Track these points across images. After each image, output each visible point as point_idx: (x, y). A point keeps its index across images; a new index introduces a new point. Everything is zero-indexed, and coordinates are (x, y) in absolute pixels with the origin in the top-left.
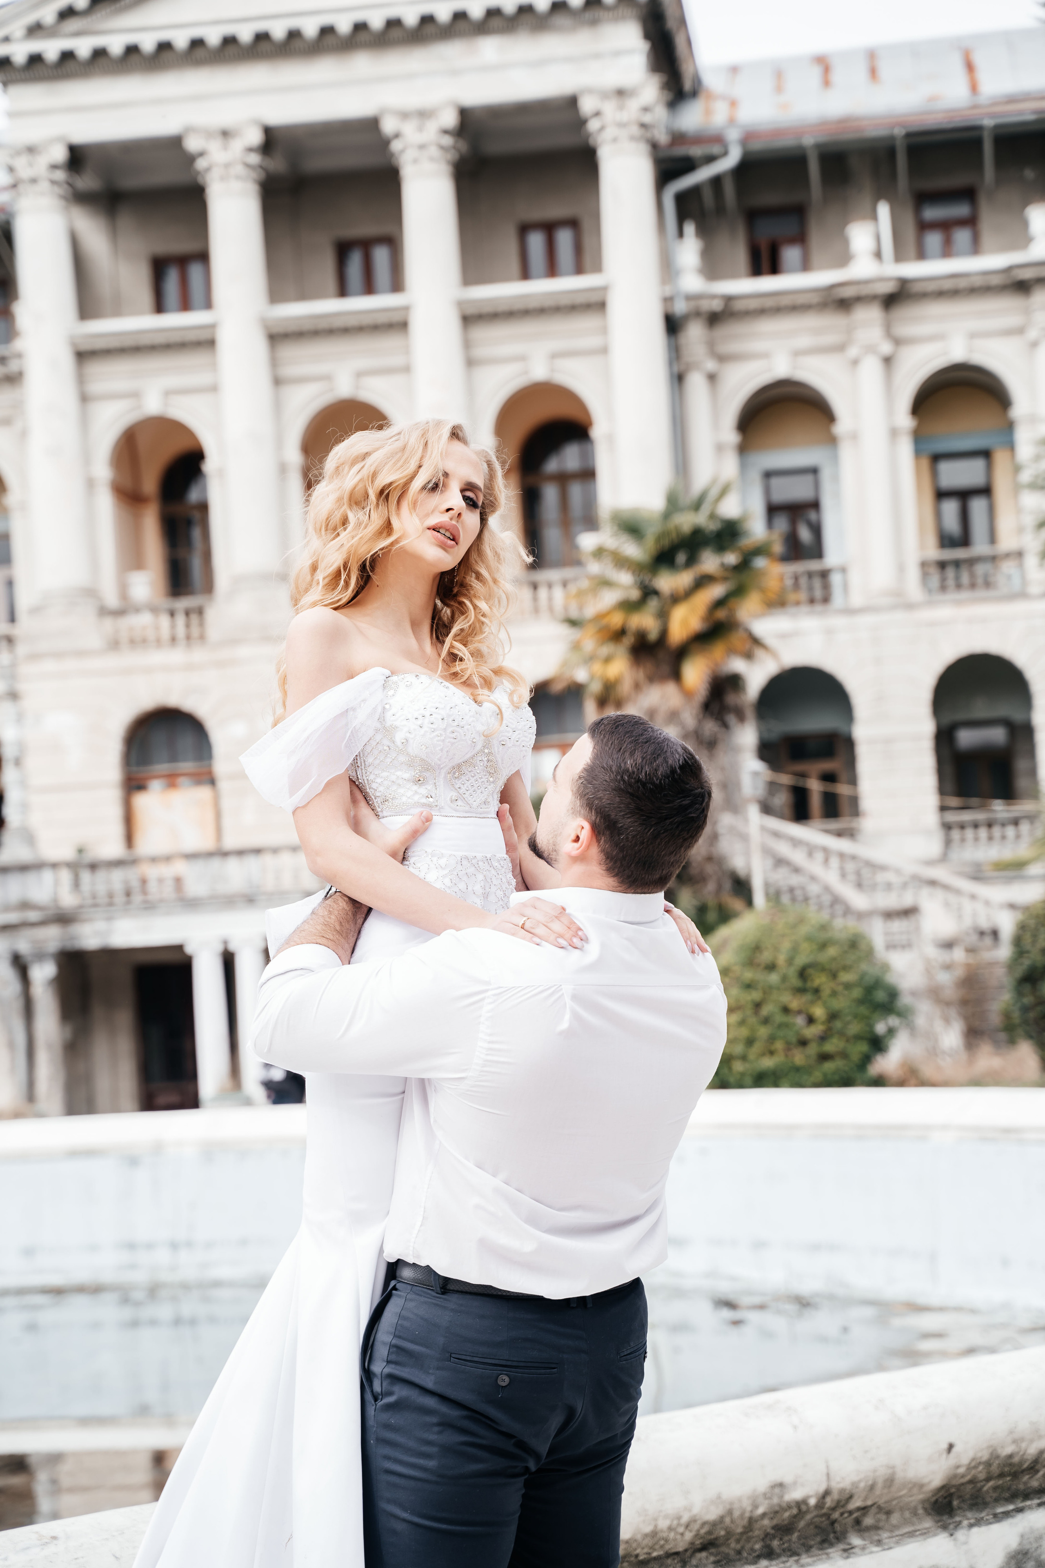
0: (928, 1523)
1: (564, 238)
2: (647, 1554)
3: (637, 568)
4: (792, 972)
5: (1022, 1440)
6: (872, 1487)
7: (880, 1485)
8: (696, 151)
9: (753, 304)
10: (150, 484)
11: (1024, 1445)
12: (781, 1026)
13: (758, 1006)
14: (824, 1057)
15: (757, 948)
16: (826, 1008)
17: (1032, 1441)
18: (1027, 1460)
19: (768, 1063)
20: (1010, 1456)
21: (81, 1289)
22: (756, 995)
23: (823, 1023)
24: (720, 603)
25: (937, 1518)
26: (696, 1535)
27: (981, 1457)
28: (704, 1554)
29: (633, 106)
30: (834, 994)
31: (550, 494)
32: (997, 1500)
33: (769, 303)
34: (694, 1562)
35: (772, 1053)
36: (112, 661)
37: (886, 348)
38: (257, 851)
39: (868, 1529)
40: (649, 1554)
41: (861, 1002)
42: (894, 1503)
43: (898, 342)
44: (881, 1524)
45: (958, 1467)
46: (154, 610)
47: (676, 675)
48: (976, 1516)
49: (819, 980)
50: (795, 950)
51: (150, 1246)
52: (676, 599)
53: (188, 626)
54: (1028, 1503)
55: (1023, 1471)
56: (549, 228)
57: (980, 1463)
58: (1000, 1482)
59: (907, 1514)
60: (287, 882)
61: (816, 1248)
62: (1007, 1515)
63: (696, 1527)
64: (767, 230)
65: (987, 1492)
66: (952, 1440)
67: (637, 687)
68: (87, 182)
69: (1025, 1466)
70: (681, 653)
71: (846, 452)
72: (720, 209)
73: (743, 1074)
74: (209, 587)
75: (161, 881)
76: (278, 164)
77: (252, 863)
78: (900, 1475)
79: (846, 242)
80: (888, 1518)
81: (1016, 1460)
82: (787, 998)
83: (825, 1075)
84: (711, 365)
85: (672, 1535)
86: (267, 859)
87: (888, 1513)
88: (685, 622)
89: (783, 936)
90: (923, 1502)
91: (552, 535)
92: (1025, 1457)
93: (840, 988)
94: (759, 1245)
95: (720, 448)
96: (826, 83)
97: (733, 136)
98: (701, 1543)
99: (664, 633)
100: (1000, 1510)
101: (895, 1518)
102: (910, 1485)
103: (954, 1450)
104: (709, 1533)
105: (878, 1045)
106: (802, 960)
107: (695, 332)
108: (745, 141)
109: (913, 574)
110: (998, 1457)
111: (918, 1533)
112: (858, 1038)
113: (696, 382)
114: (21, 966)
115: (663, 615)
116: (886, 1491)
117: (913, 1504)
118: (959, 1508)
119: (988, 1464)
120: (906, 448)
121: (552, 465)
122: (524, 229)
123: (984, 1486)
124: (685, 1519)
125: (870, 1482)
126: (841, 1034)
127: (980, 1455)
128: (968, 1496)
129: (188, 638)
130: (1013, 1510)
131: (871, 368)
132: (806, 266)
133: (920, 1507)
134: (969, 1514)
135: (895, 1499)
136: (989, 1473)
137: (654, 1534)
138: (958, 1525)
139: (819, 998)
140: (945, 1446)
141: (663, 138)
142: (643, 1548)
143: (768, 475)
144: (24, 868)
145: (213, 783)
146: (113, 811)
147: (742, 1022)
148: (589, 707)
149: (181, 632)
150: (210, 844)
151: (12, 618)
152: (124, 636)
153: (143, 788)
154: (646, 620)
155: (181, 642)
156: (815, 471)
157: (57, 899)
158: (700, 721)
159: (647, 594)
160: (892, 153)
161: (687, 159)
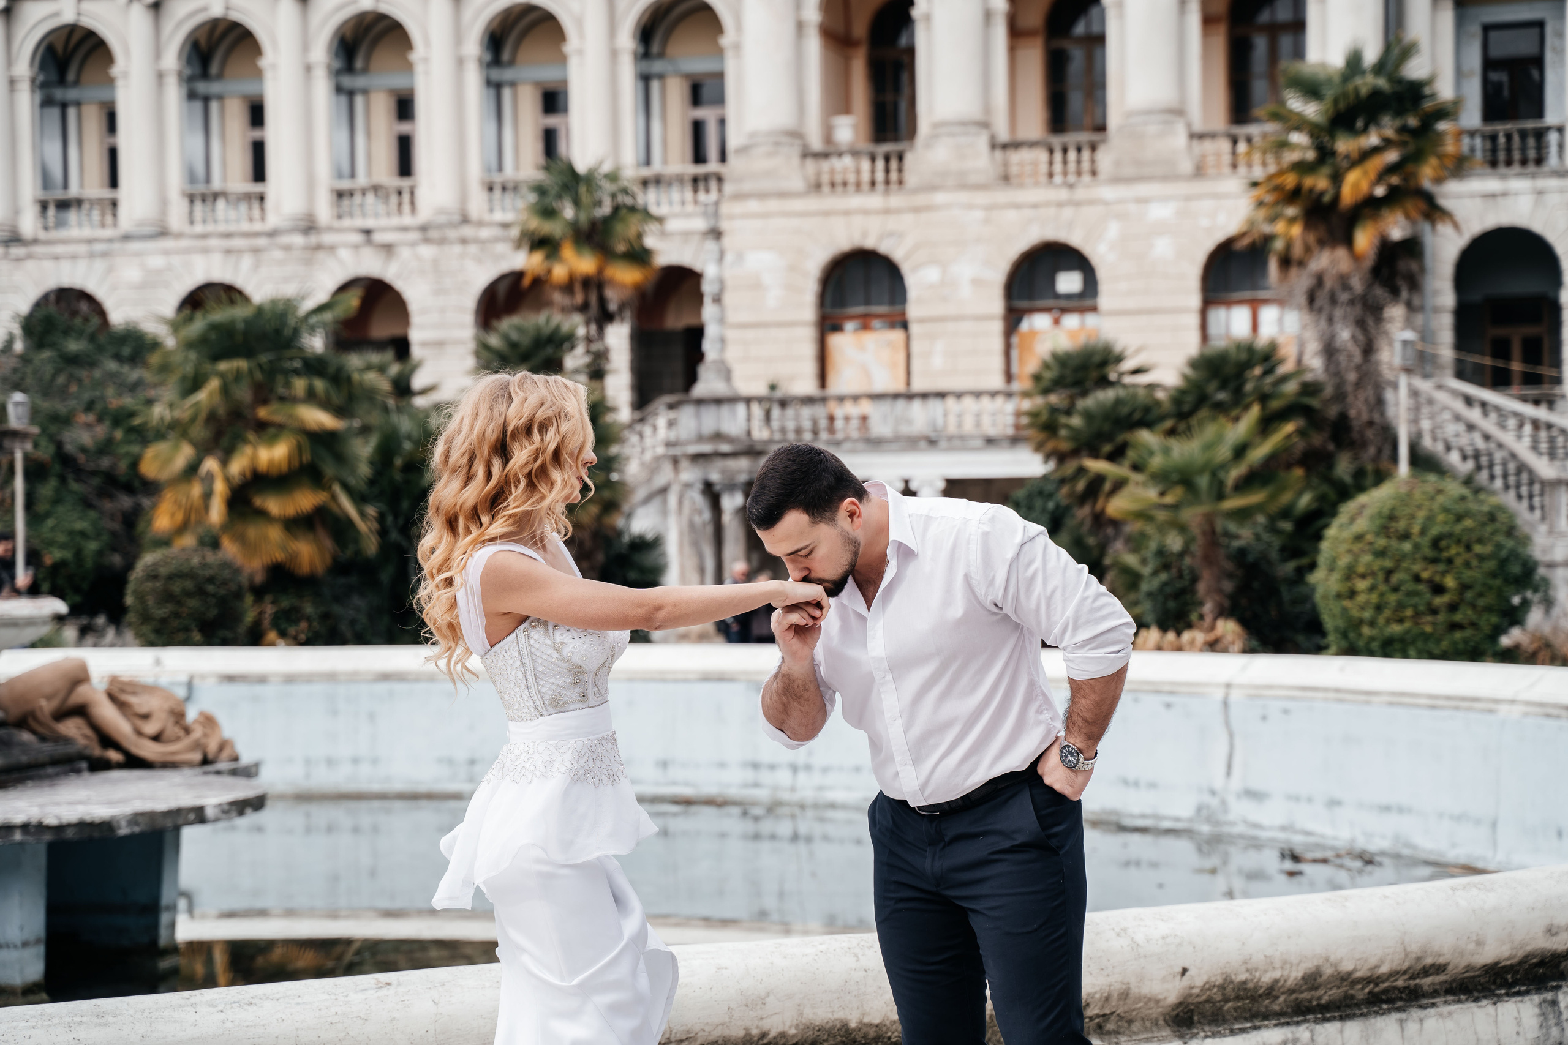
0: (1166, 1032)
3: (1314, 130)
4: (1425, 541)
5: (1256, 970)
6: (1107, 999)
7: (1115, 996)
10: (860, 29)
11: (1257, 974)
12: (1410, 594)
13: (1389, 573)
14: (1454, 626)
15: (1392, 517)
16: (1457, 579)
17: (1266, 971)
18: (1261, 987)
19: (1396, 629)
20: (1245, 982)
21: (710, 802)
22: (1388, 563)
23: (1454, 593)
24: (1393, 169)
25: (1176, 1029)
27: (1215, 982)
30: (1467, 565)
31: (1260, 44)
32: (1236, 1019)
35: (1401, 621)
36: (813, 203)
38: (942, 395)
39: (1109, 1033)
41: (1493, 575)
42: (1134, 1013)
44: (1122, 1030)
45: (1192, 988)
46: (855, 153)
47: (1348, 241)
48: (1212, 1030)
49: (1453, 551)
50: (1430, 519)
51: (772, 767)
52: (1352, 162)
53: (887, 171)
54: (1266, 1022)
55: (1260, 996)
57: (1214, 986)
58: (1240, 1004)
59: (1148, 1024)
60: (969, 426)
61: (1386, 809)
62: (1243, 1031)
65: (1228, 1011)
66: (1186, 965)
67: (1308, 250)
69: (1261, 991)
70: (1353, 217)
73: (1372, 639)
74: (912, 132)
75: (847, 419)
77: (936, 406)
78: (1134, 990)
80: (1129, 1025)
81: (1250, 985)
82: (1416, 568)
83: (1455, 643)
86: (950, 402)
87: (1130, 1022)
88: (1356, 186)
89: (1419, 507)
90: (1164, 1015)
91: (1259, 87)
92: (1260, 984)
93: (1473, 560)
94: (1334, 803)
99: (1337, 198)
100: (1237, 1026)
101: (1135, 1027)
102: (1145, 1000)
103: (1187, 974)
105: (1514, 617)
106: (1435, 531)
110: (1232, 982)
111: (1156, 1039)
112: (1489, 609)
114: (712, 494)
115: (1337, 178)
116: (1121, 1003)
117: (1154, 1016)
118: (1200, 1022)
119: (1222, 987)
121: (1264, 17)
123: (1223, 1006)
125: (1105, 995)
126: (1473, 606)
127: (1213, 979)
128: (1208, 1013)
129: (887, 182)
130: (1250, 1028)
133: (1161, 1018)
134: (1207, 1028)
135: (1134, 1010)
136: (1223, 995)
138: (1194, 1036)
139: (1451, 568)
140: (1180, 970)
143: (1487, 29)
144: (718, 401)
145: (905, 325)
146: (808, 350)
147: (1372, 589)
148: (1273, 266)
149: (880, 176)
150: (899, 386)
151: (723, 157)
152: (825, 179)
153: (837, 328)
154: (1320, 182)
155: (880, 187)
156: (1540, 25)
157: (749, 433)
158: (1369, 286)
159: (1325, 155)
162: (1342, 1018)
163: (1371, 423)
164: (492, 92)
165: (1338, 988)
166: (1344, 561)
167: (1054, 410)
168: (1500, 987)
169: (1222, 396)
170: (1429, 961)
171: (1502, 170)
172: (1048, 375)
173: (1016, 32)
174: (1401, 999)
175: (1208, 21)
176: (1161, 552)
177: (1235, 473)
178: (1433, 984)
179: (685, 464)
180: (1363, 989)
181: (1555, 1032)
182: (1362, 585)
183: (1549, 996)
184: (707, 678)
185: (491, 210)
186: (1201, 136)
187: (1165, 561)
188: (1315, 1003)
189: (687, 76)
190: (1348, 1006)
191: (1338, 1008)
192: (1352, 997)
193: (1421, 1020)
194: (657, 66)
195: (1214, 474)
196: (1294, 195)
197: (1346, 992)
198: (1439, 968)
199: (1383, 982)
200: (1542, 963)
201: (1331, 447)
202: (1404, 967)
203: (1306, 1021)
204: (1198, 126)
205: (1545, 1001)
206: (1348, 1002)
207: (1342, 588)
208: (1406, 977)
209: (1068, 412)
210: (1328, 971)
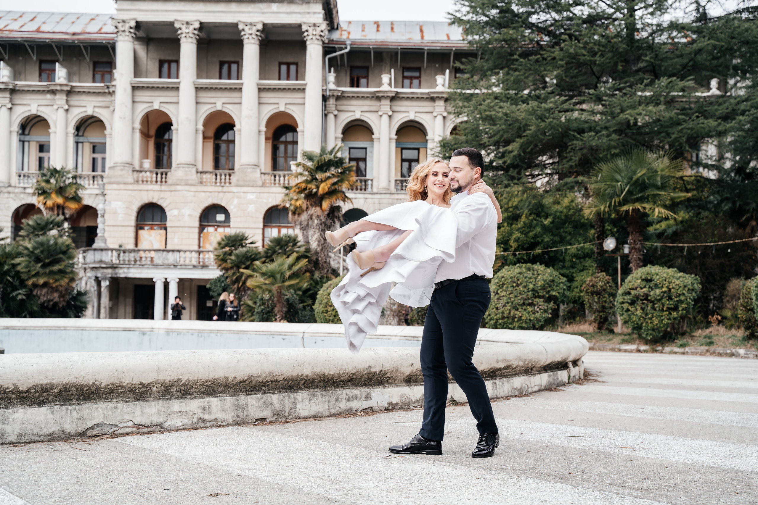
0: (404, 384)
1: (293, 68)
3: (310, 170)
6: (392, 372)
8: (336, 46)
9: (351, 95)
10: (152, 132)
24: (335, 184)
25: (406, 383)
26: (349, 376)
28: (349, 383)
29: (319, 29)
31: (282, 147)
33: (356, 95)
34: (347, 384)
36: (136, 187)
37: (390, 113)
38: (179, 251)
39: (389, 383)
40: (337, 380)
42: (397, 377)
43: (393, 111)
44: (393, 382)
45: (413, 370)
46: (151, 172)
47: (320, 205)
52: (322, 181)
53: (162, 178)
56: (288, 65)
59: (400, 381)
60: (187, 262)
63: (349, 374)
64: (356, 73)
66: (413, 363)
67: (308, 207)
68: (140, 34)
70: (322, 198)
71: (375, 143)
72: (342, 65)
74: (169, 166)
75: (146, 258)
76: (203, 35)
77: (177, 254)
78: (399, 369)
79: (381, 79)
80: (395, 381)
84: (336, 113)
85: (343, 375)
86: (182, 253)
87: (395, 379)
88: (323, 188)
90: (405, 378)
91: (281, 161)
95: (336, 138)
96: (378, 31)
97: (348, 42)
98: (349, 379)
99: (317, 192)
102: (401, 373)
103: (412, 366)
104: (352, 376)
107: (332, 102)
108: (351, 45)
109: (393, 183)
111: (401, 386)
113: (331, 117)
114: (98, 281)
115: (318, 186)
116: (395, 373)
120: (394, 144)
121: (283, 139)
122: (280, 64)
123: (418, 377)
124: (347, 372)
125: (392, 370)
128: (414, 379)
129: (161, 182)
131: (385, 118)
132: (367, 85)
133: (403, 379)
134: (414, 383)
138: (411, 385)
140: (411, 364)
141: (327, 41)
142: (336, 378)
143: (350, 148)
144: (102, 250)
145: (166, 229)
146: (132, 235)
148: (290, 214)
149: (159, 179)
150: (163, 248)
151: (103, 171)
152: (140, 179)
153: (142, 228)
154: (312, 187)
155: (159, 183)
156: (366, 148)
157: (112, 261)
158: (327, 219)
159: (314, 179)
160: (397, 53)
161: (334, 47)
163: (325, 262)
164: (21, 143)
166: (325, 301)
167: (225, 253)
169: (280, 251)
171: (354, 191)
172: (223, 243)
173: (205, 138)
175: (267, 139)
176: (262, 299)
177: (288, 274)
179: (88, 270)
184: (125, 330)
185: (19, 183)
186: (265, 174)
187: (263, 302)
189: (91, 143)
194: (81, 139)
195: (282, 274)
196: (304, 190)
200: (493, 371)
201: (314, 269)
204: (263, 171)
207: (324, 310)
209: (230, 254)
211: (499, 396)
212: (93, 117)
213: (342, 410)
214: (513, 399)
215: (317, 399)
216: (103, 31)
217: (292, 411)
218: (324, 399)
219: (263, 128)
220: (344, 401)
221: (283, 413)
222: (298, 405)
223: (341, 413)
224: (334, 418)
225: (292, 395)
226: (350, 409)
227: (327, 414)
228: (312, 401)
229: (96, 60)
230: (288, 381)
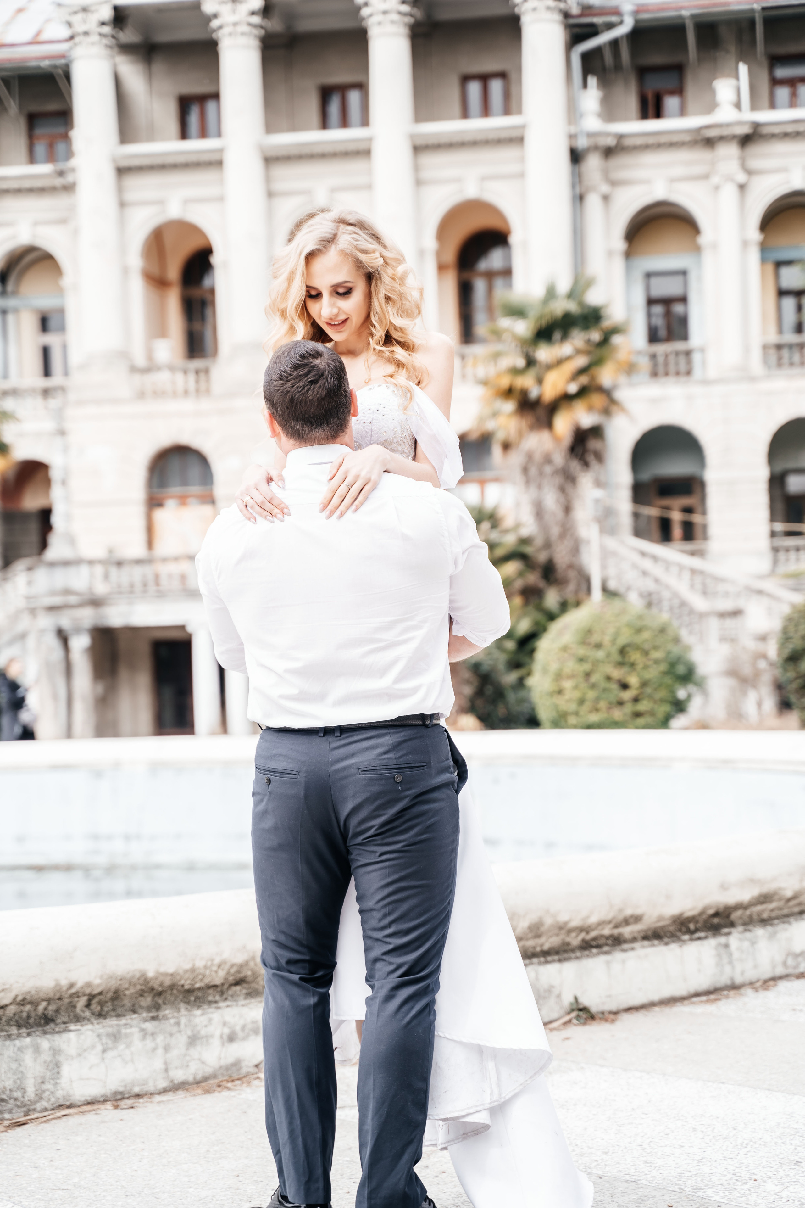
1: (496, 86)
2: (190, 984)
3: (523, 343)
4: (614, 650)
8: (598, 20)
9: (639, 141)
10: (174, 272)
12: (605, 690)
13: (588, 675)
15: (589, 632)
16: (640, 677)
22: (587, 667)
23: (637, 689)
24: (582, 370)
26: (228, 973)
28: (238, 988)
30: (646, 667)
31: (480, 286)
33: (651, 140)
34: (230, 992)
35: (597, 710)
36: (139, 408)
40: (193, 985)
41: (666, 674)
43: (749, 172)
46: (173, 369)
47: (549, 425)
49: (635, 656)
50: (617, 633)
52: (550, 367)
53: (197, 382)
56: (485, 79)
63: (227, 967)
64: (654, 83)
67: (522, 433)
68: (129, 36)
70: (554, 409)
71: (708, 258)
72: (618, 67)
74: (216, 353)
75: (170, 576)
76: (274, 25)
79: (713, 93)
82: (608, 670)
84: (605, 188)
85: (208, 972)
88: (554, 385)
89: (609, 622)
91: (480, 320)
93: (650, 663)
95: (610, 253)
97: (627, 8)
98: (234, 980)
99: (540, 393)
104: (238, 972)
105: (679, 706)
106: (622, 641)
107: (594, 163)
108: (636, 12)
109: (756, 354)
112: (662, 701)
113: (593, 201)
114: (63, 637)
115: (540, 379)
120: (754, 256)
121: (483, 265)
122: (465, 80)
124: (217, 961)
126: (650, 697)
129: (197, 391)
131: (730, 192)
132: (683, 112)
137: (193, 970)
139: (634, 670)
141: (575, 10)
142: (186, 980)
143: (649, 275)
144: (66, 564)
145: (213, 501)
146: (138, 523)
147: (576, 687)
148: (497, 451)
149: (192, 386)
151: (66, 373)
152: (149, 389)
153: (161, 505)
154: (529, 383)
155: (192, 394)
156: (685, 273)
157: (92, 587)
158: (568, 461)
159: (531, 362)
160: (752, 23)
161: (592, 25)
162: (560, 961)
163: (571, 566)
165: (557, 935)
166: (554, 667)
168: (685, 933)
170: (629, 912)
171: (662, 379)
174: (607, 945)
175: (441, 268)
178: (632, 932)
179: (41, 614)
180: (577, 936)
181: (728, 969)
182: (567, 685)
183: (722, 940)
188: (538, 949)
189: (36, 310)
190: (565, 951)
191: (557, 952)
192: (568, 944)
193: (623, 962)
194: (13, 303)
196: (509, 393)
197: (563, 940)
198: (637, 919)
199: (593, 930)
200: (716, 914)
201: (541, 584)
202: (609, 917)
203: (532, 964)
205: (720, 944)
206: (566, 948)
207: (554, 687)
208: (611, 926)
210: (548, 921)
211: (739, 980)
212: (31, 249)
213: (208, 1071)
214: (783, 985)
215: (128, 1046)
216: (44, 37)
217: (48, 1086)
218: (149, 1043)
219: (430, 243)
220: (216, 1042)
221: (18, 1094)
222: (66, 1070)
223: (205, 1079)
224: (181, 1094)
225: (45, 1043)
226: (237, 1064)
227: (162, 1084)
228: (110, 1054)
229: (35, 107)
230: (34, 1004)
